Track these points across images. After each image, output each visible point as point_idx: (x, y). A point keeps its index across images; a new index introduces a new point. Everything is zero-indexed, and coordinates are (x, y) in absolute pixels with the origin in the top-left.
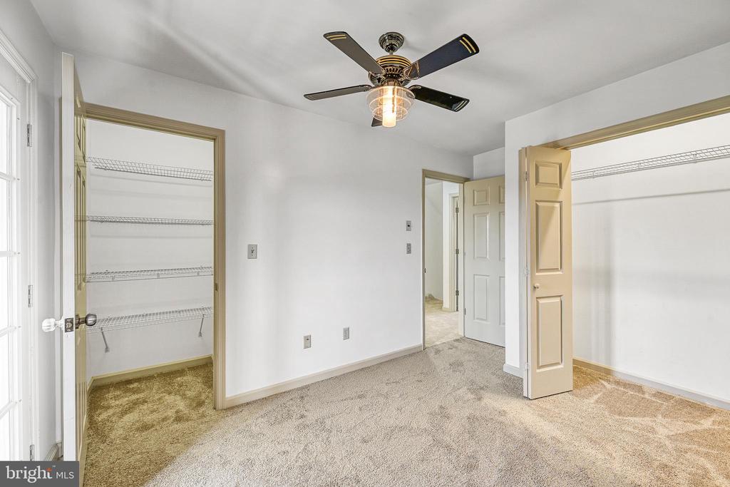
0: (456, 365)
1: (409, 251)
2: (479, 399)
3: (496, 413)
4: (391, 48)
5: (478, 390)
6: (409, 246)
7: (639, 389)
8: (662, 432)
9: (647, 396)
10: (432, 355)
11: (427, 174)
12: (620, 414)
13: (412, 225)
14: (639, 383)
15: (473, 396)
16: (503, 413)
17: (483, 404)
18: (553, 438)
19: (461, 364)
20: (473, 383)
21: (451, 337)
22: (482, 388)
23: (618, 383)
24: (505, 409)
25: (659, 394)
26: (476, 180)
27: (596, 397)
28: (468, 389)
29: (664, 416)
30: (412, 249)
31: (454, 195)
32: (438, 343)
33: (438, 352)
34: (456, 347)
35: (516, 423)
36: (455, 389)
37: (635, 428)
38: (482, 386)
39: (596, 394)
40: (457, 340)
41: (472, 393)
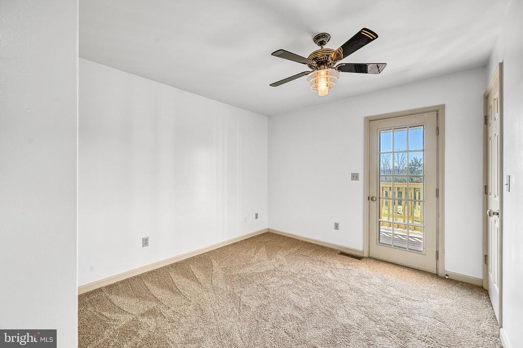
4: (322, 43)
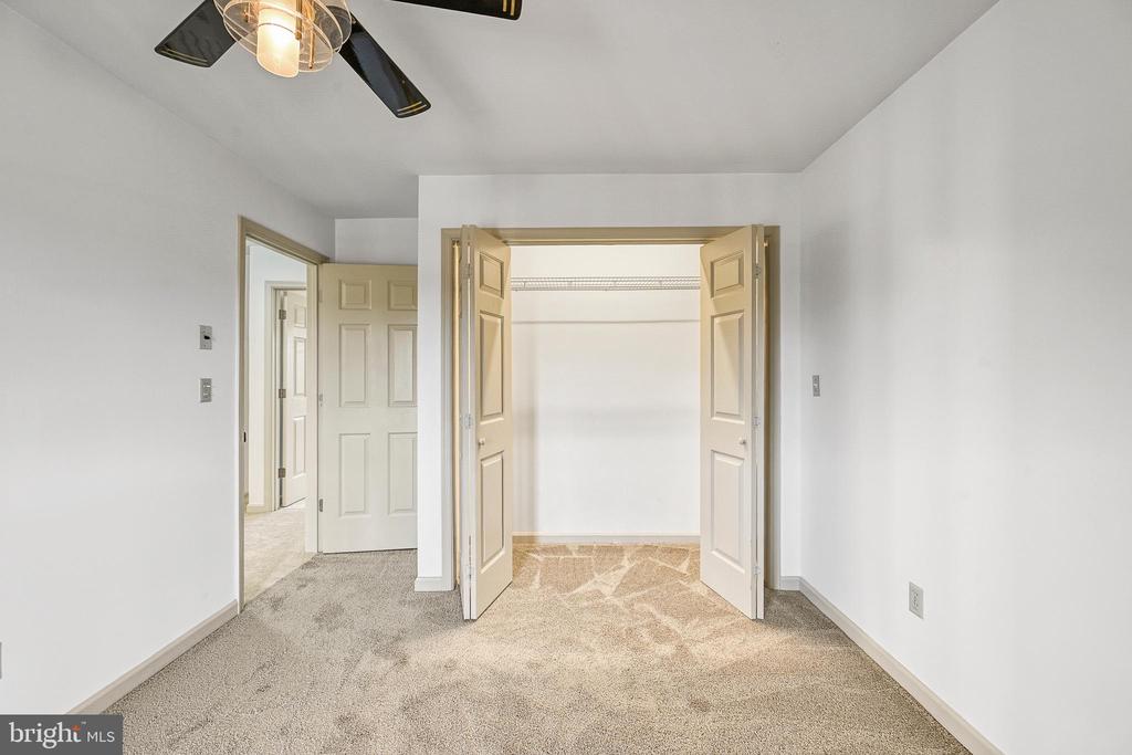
0: (329, 616)
1: (206, 396)
2: (404, 662)
3: (442, 670)
5: (391, 647)
6: (206, 383)
7: (563, 549)
8: (607, 591)
9: (575, 555)
10: (267, 615)
11: (249, 229)
12: (568, 590)
13: (214, 335)
14: (561, 542)
15: (390, 663)
16: (450, 666)
17: (413, 666)
18: (530, 665)
19: (337, 610)
20: (376, 636)
21: (292, 564)
22: (398, 639)
23: (545, 550)
24: (451, 656)
25: (583, 549)
26: (339, 263)
27: (537, 578)
28: (376, 652)
29: (599, 572)
30: (214, 391)
31: (276, 286)
32: (269, 584)
33: (276, 604)
34: (313, 580)
35: (476, 670)
36: (351, 664)
37: (588, 599)
38: (395, 633)
39: (535, 574)
40: (308, 565)
41: (386, 657)
